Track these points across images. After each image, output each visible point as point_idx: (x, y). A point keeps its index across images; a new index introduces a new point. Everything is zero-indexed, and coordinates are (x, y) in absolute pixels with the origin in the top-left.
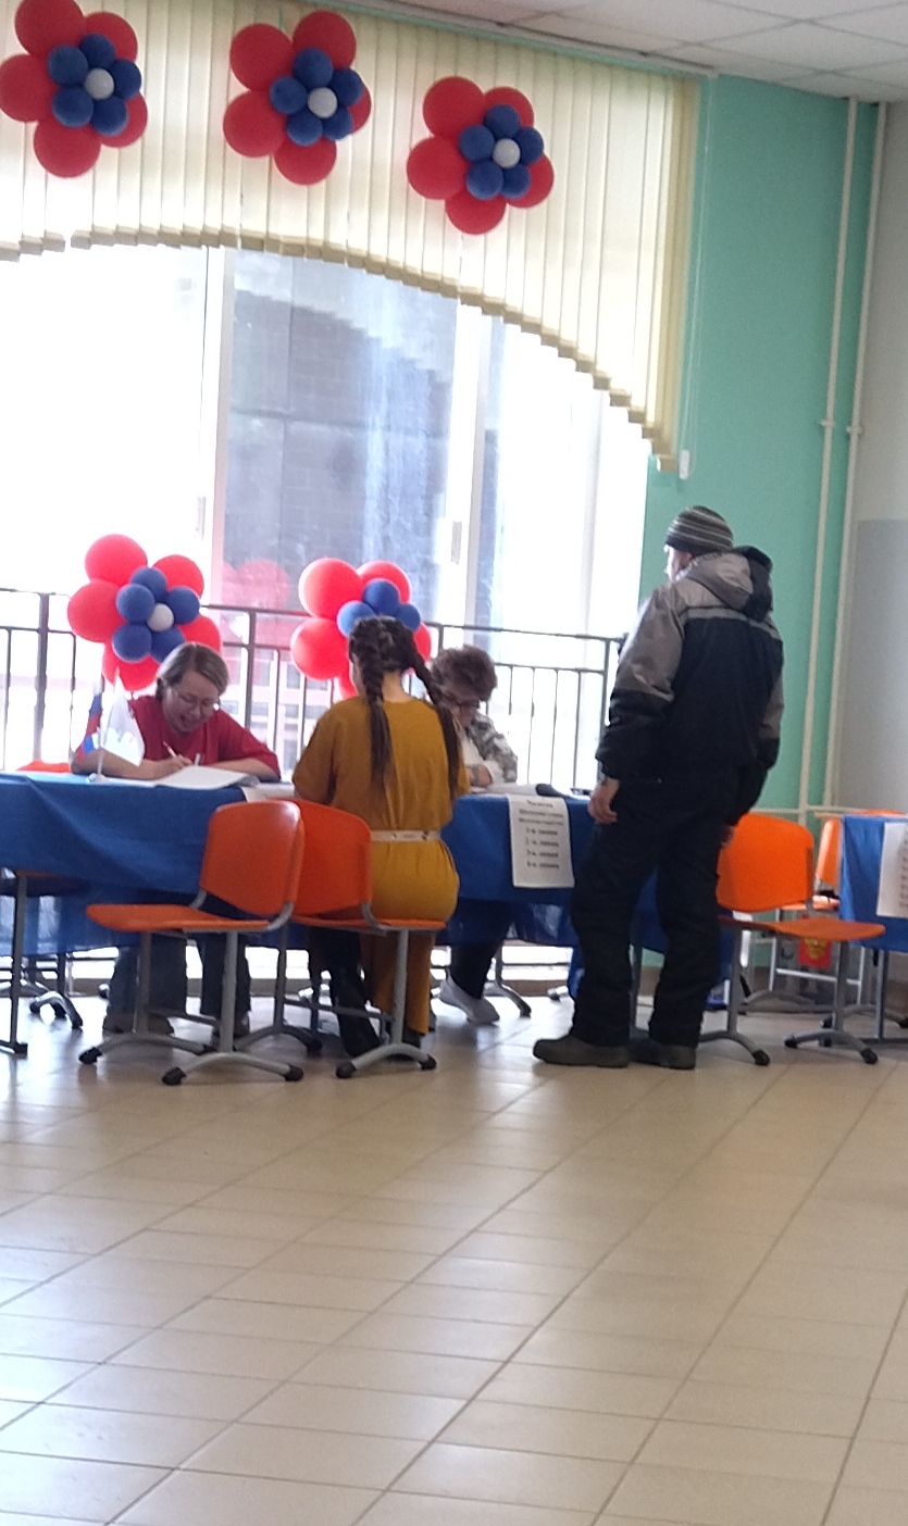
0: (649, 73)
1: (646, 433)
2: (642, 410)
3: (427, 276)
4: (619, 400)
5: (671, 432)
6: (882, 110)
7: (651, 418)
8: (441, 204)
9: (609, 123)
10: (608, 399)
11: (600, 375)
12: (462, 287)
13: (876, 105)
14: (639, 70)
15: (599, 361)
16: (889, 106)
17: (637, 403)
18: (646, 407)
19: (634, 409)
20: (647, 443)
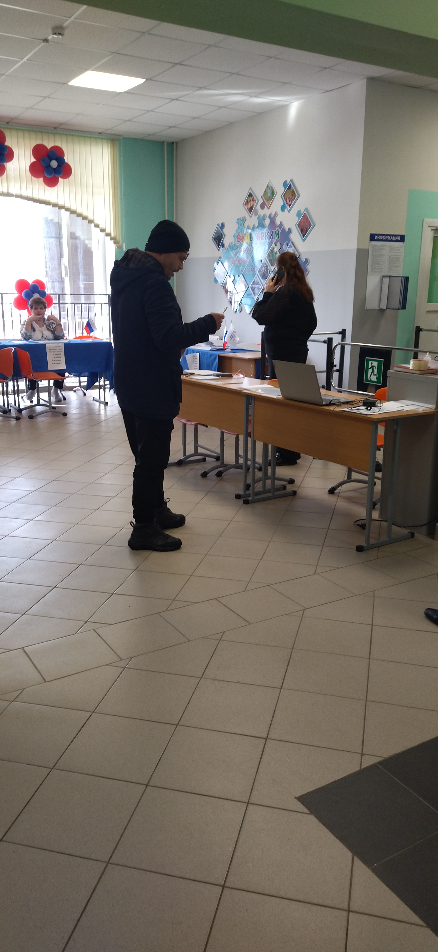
0: (102, 139)
1: (111, 239)
2: (110, 232)
3: (40, 200)
4: (102, 230)
5: (119, 238)
6: (175, 144)
7: (112, 235)
8: (41, 179)
9: (91, 153)
10: (99, 230)
11: (95, 224)
12: (52, 202)
13: (173, 143)
14: (99, 138)
15: (95, 220)
16: (177, 143)
17: (108, 231)
18: (111, 232)
19: (107, 232)
20: (112, 242)
